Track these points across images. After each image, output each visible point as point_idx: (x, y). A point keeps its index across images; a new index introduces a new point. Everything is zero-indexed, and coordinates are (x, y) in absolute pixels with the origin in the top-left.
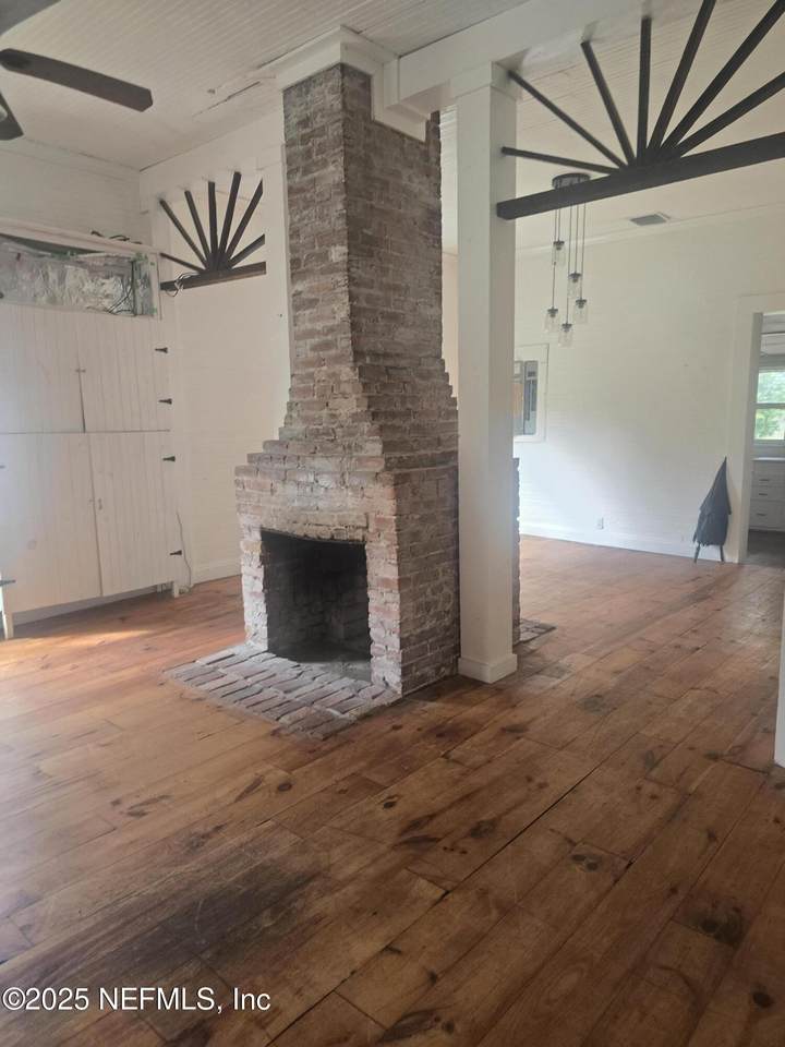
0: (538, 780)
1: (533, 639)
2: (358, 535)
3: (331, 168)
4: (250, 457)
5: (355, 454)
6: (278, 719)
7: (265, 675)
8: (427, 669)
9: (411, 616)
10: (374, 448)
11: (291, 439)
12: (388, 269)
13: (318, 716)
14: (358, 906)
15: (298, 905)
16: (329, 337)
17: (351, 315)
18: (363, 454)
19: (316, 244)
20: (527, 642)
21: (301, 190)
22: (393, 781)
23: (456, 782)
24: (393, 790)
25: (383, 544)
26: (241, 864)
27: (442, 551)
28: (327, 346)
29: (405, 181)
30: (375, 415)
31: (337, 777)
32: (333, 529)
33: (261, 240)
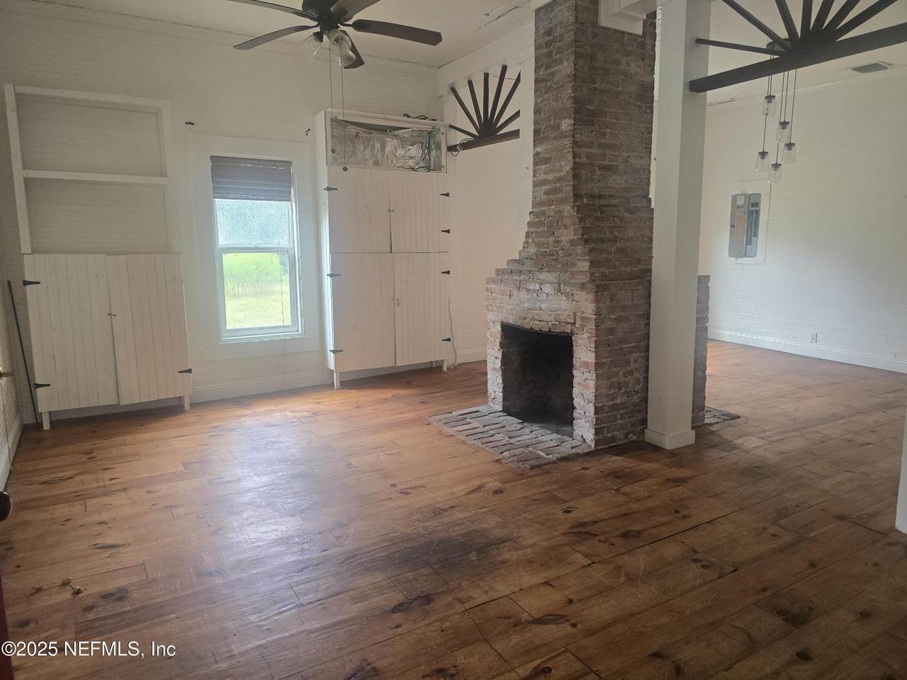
0: (684, 512)
1: (717, 423)
2: (568, 329)
3: (565, 64)
4: (497, 271)
5: (570, 269)
6: (502, 453)
7: (499, 426)
8: (616, 433)
9: (604, 391)
10: (584, 265)
11: (527, 259)
12: (605, 134)
13: (529, 455)
14: (531, 560)
15: (495, 552)
16: (558, 185)
17: (574, 169)
18: (576, 269)
19: (552, 118)
20: (711, 425)
21: (544, 80)
22: (574, 499)
23: (619, 506)
24: (571, 504)
25: (586, 336)
26: (463, 527)
27: (633, 345)
28: (555, 191)
29: (623, 67)
30: (586, 241)
31: (536, 491)
32: (550, 324)
33: (517, 114)
